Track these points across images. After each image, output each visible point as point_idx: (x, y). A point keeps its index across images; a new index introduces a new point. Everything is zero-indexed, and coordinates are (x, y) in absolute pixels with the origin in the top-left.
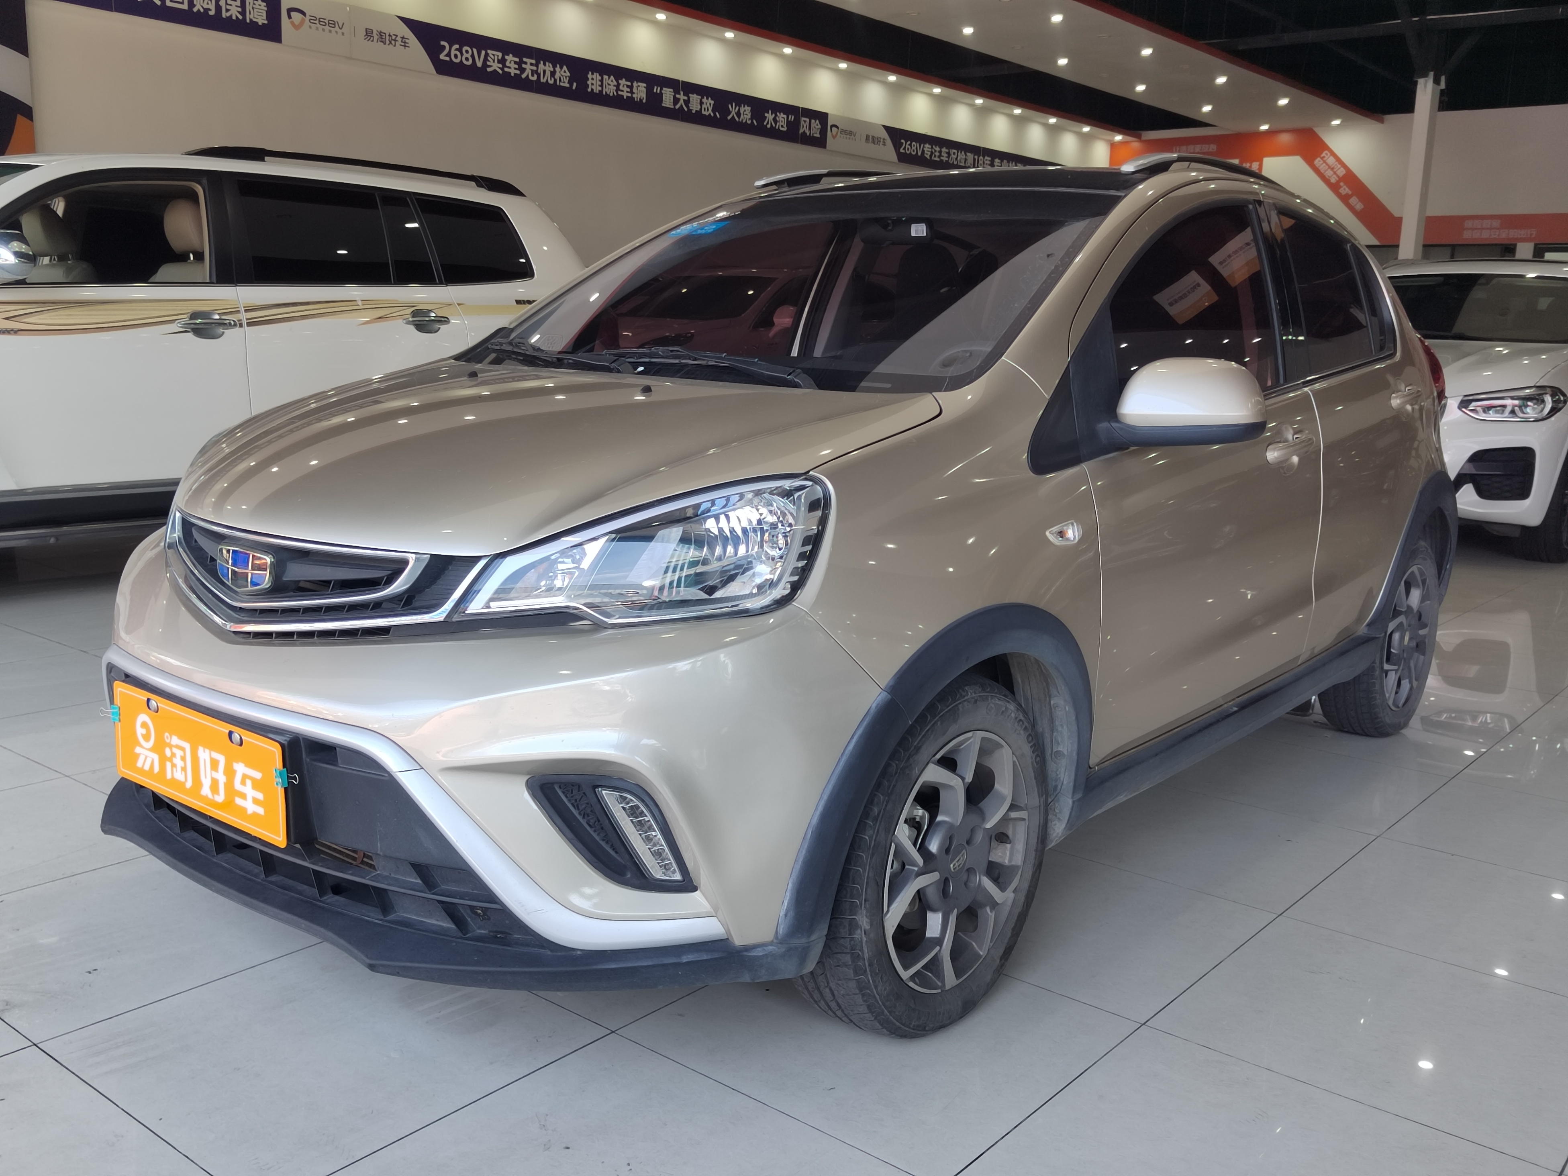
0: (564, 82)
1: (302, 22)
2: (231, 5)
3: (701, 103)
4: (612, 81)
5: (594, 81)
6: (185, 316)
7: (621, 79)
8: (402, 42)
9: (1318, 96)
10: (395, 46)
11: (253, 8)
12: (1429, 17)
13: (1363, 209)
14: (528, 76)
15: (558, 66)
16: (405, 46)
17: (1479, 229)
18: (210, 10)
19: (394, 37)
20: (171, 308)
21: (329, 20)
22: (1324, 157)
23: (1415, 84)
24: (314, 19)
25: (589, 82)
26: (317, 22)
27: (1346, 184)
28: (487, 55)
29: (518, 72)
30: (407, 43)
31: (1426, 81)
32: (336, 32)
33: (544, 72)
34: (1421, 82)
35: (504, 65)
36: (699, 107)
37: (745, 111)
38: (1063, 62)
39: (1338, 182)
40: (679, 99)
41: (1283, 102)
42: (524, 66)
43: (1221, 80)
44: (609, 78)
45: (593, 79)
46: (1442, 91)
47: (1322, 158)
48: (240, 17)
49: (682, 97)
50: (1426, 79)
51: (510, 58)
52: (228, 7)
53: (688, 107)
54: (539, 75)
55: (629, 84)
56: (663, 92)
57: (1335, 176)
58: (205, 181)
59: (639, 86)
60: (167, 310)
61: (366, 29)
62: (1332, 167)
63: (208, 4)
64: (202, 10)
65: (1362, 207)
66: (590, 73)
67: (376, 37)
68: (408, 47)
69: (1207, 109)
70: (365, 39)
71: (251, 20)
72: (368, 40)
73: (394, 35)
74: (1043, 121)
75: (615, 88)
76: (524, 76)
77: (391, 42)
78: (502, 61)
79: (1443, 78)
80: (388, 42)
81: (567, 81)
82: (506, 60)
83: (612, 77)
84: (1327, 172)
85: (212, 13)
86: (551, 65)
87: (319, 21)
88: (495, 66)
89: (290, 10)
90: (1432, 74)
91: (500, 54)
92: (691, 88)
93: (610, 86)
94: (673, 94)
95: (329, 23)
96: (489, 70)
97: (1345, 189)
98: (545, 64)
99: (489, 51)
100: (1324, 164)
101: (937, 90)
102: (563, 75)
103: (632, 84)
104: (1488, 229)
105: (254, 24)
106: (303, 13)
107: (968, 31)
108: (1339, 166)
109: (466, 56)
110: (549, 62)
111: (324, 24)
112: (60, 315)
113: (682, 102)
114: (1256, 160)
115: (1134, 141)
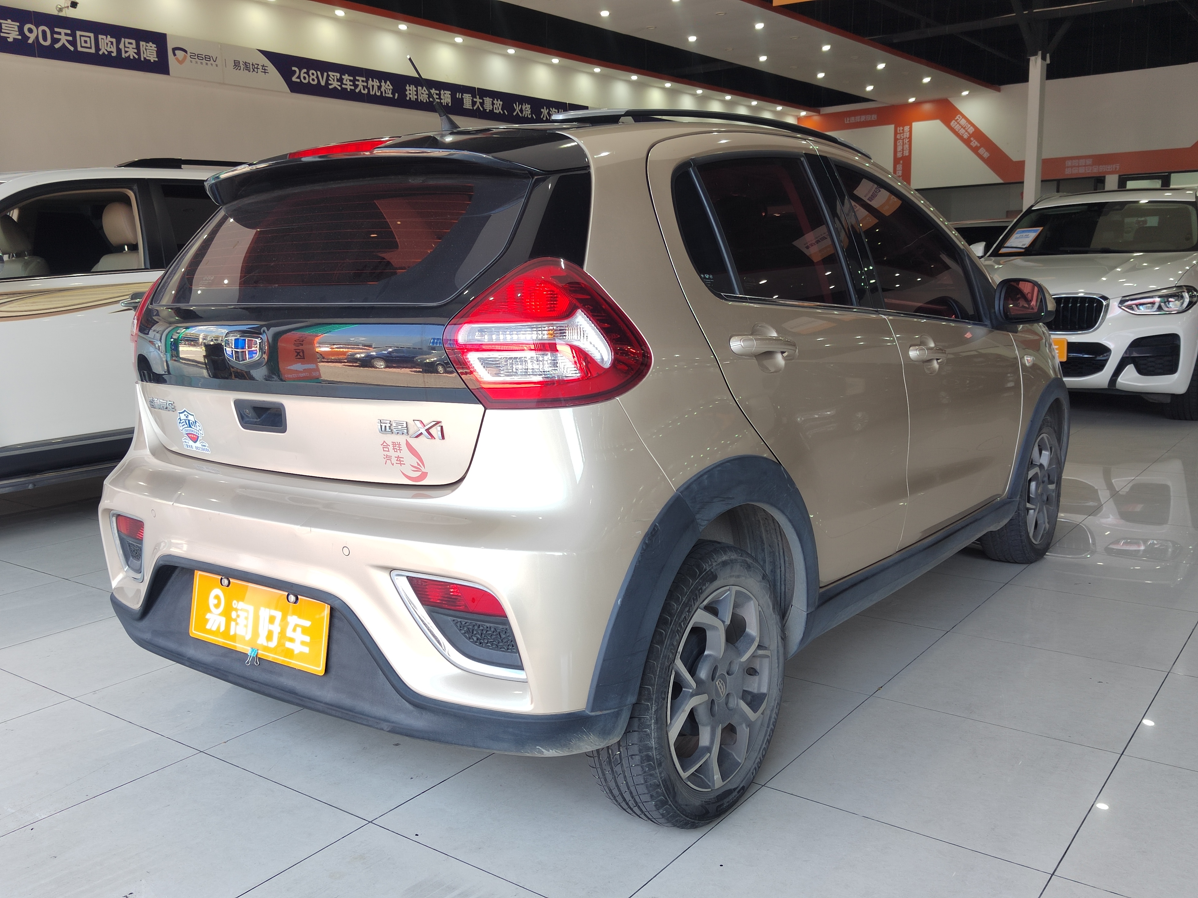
0: (388, 94)
1: (185, 57)
2: (128, 48)
3: (493, 104)
4: (425, 91)
5: (411, 92)
6: (127, 297)
7: (432, 89)
8: (262, 69)
9: (952, 74)
10: (257, 73)
11: (146, 49)
12: (1035, 11)
13: (989, 157)
14: (360, 90)
15: (383, 81)
16: (265, 72)
17: (1076, 167)
18: (113, 52)
19: (256, 66)
20: (115, 291)
21: (205, 56)
22: (958, 119)
23: (1028, 61)
24: (194, 55)
25: (407, 93)
26: (196, 57)
27: (975, 139)
28: (328, 76)
29: (353, 88)
30: (267, 70)
31: (1036, 58)
32: (211, 64)
33: (373, 86)
34: (1032, 59)
35: (342, 83)
36: (492, 107)
37: (526, 108)
38: (763, 59)
39: (969, 138)
40: (476, 102)
41: (927, 80)
42: (357, 83)
43: (881, 66)
44: (422, 89)
45: (410, 90)
46: (1048, 65)
47: (956, 121)
48: (136, 57)
49: (478, 100)
50: (1036, 56)
51: (346, 77)
52: (127, 49)
53: (483, 107)
54: (369, 89)
55: (438, 92)
56: (463, 97)
57: (966, 133)
58: (135, 187)
59: (445, 93)
60: (113, 293)
61: (234, 61)
62: (964, 127)
63: (111, 48)
64: (106, 53)
65: (989, 155)
66: (408, 85)
67: (242, 67)
68: (268, 73)
69: (870, 88)
70: (234, 68)
71: (145, 58)
72: (236, 69)
73: (256, 64)
74: (748, 104)
75: (427, 96)
76: (357, 91)
77: (254, 70)
78: (340, 80)
79: (1048, 55)
80: (252, 70)
81: (390, 92)
82: (343, 79)
83: (424, 88)
84: (960, 131)
85: (114, 54)
86: (377, 81)
87: (198, 56)
88: (335, 84)
89: (174, 50)
90: (1040, 53)
91: (338, 75)
92: (484, 93)
93: (423, 95)
94: (472, 98)
95: (205, 58)
96: (330, 87)
97: (974, 143)
98: (373, 81)
99: (330, 73)
100: (958, 125)
101: (668, 85)
102: (387, 88)
103: (440, 92)
104: (1081, 166)
105: (147, 61)
106: (185, 51)
107: (692, 39)
108: (969, 126)
109: (313, 77)
110: (376, 79)
111: (202, 58)
112: (27, 303)
113: (478, 104)
114: (907, 125)
115: (817, 115)
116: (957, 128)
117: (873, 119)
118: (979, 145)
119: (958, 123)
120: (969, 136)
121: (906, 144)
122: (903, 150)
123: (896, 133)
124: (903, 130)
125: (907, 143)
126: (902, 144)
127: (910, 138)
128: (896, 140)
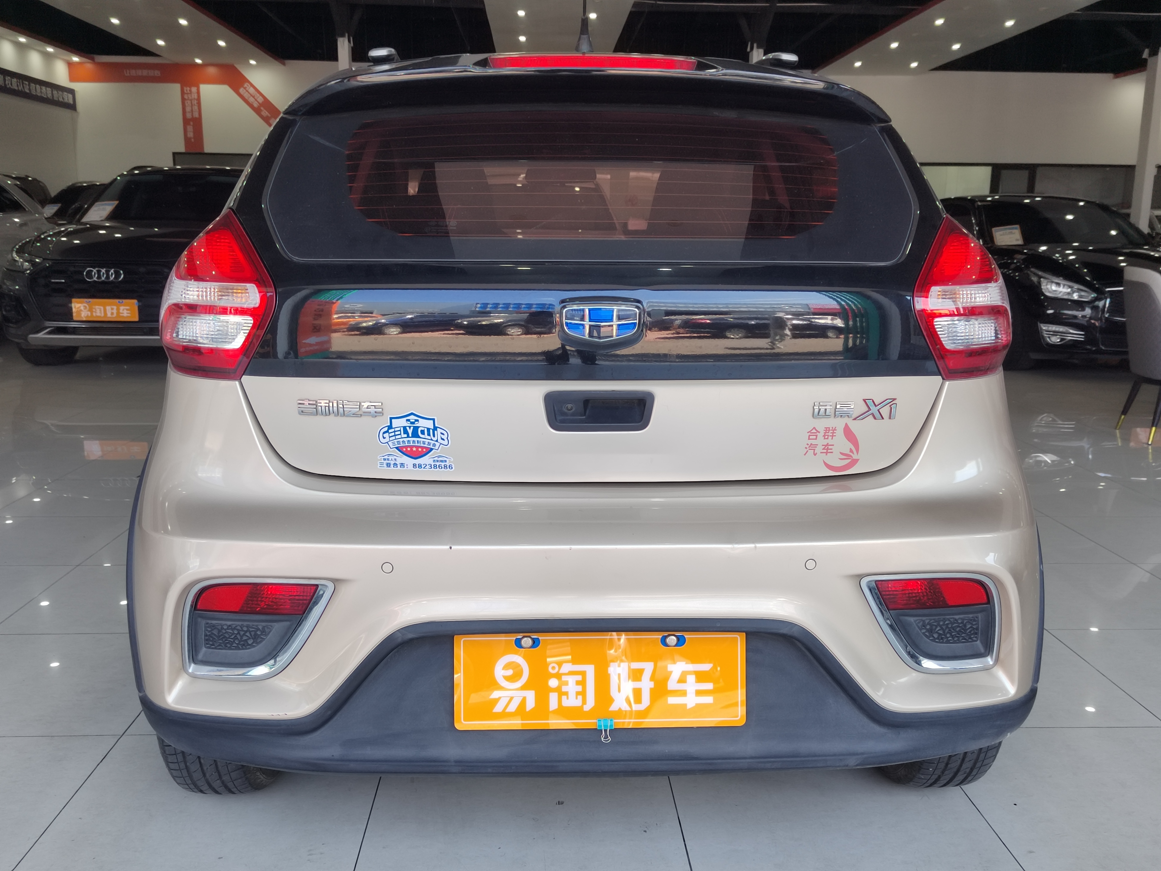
23: (337, 41)
27: (265, 109)
31: (344, 39)
34: (340, 39)
41: (222, 43)
43: (183, 22)
46: (352, 47)
47: (245, 88)
57: (256, 102)
62: (253, 95)
79: (351, 39)
84: (250, 99)
90: (348, 35)
97: (263, 111)
100: (247, 93)
108: (258, 95)
114: (194, 86)
115: (88, 63)
116: (246, 95)
117: (156, 75)
118: (269, 115)
119: (247, 91)
120: (258, 104)
121: (194, 105)
122: (192, 111)
123: (183, 93)
124: (190, 91)
125: (196, 104)
126: (190, 105)
127: (199, 99)
128: (183, 100)
